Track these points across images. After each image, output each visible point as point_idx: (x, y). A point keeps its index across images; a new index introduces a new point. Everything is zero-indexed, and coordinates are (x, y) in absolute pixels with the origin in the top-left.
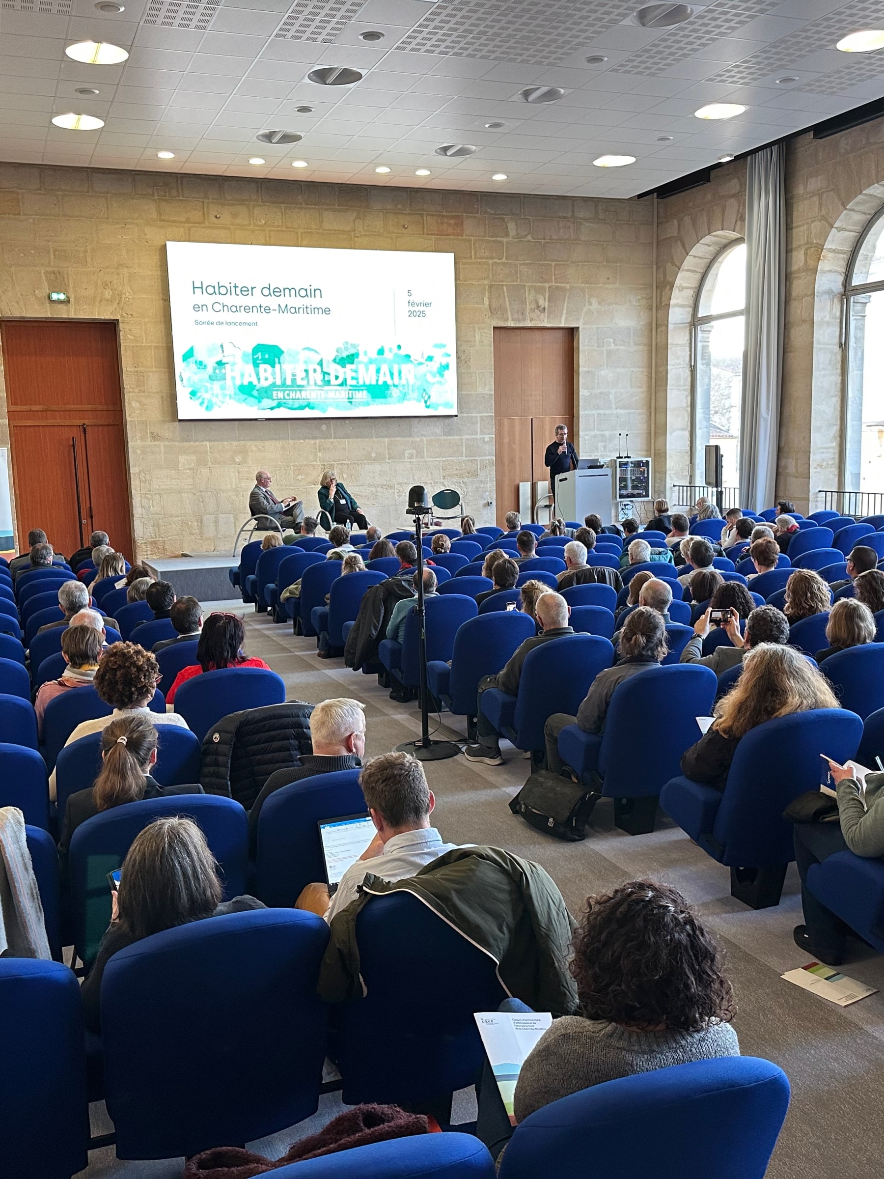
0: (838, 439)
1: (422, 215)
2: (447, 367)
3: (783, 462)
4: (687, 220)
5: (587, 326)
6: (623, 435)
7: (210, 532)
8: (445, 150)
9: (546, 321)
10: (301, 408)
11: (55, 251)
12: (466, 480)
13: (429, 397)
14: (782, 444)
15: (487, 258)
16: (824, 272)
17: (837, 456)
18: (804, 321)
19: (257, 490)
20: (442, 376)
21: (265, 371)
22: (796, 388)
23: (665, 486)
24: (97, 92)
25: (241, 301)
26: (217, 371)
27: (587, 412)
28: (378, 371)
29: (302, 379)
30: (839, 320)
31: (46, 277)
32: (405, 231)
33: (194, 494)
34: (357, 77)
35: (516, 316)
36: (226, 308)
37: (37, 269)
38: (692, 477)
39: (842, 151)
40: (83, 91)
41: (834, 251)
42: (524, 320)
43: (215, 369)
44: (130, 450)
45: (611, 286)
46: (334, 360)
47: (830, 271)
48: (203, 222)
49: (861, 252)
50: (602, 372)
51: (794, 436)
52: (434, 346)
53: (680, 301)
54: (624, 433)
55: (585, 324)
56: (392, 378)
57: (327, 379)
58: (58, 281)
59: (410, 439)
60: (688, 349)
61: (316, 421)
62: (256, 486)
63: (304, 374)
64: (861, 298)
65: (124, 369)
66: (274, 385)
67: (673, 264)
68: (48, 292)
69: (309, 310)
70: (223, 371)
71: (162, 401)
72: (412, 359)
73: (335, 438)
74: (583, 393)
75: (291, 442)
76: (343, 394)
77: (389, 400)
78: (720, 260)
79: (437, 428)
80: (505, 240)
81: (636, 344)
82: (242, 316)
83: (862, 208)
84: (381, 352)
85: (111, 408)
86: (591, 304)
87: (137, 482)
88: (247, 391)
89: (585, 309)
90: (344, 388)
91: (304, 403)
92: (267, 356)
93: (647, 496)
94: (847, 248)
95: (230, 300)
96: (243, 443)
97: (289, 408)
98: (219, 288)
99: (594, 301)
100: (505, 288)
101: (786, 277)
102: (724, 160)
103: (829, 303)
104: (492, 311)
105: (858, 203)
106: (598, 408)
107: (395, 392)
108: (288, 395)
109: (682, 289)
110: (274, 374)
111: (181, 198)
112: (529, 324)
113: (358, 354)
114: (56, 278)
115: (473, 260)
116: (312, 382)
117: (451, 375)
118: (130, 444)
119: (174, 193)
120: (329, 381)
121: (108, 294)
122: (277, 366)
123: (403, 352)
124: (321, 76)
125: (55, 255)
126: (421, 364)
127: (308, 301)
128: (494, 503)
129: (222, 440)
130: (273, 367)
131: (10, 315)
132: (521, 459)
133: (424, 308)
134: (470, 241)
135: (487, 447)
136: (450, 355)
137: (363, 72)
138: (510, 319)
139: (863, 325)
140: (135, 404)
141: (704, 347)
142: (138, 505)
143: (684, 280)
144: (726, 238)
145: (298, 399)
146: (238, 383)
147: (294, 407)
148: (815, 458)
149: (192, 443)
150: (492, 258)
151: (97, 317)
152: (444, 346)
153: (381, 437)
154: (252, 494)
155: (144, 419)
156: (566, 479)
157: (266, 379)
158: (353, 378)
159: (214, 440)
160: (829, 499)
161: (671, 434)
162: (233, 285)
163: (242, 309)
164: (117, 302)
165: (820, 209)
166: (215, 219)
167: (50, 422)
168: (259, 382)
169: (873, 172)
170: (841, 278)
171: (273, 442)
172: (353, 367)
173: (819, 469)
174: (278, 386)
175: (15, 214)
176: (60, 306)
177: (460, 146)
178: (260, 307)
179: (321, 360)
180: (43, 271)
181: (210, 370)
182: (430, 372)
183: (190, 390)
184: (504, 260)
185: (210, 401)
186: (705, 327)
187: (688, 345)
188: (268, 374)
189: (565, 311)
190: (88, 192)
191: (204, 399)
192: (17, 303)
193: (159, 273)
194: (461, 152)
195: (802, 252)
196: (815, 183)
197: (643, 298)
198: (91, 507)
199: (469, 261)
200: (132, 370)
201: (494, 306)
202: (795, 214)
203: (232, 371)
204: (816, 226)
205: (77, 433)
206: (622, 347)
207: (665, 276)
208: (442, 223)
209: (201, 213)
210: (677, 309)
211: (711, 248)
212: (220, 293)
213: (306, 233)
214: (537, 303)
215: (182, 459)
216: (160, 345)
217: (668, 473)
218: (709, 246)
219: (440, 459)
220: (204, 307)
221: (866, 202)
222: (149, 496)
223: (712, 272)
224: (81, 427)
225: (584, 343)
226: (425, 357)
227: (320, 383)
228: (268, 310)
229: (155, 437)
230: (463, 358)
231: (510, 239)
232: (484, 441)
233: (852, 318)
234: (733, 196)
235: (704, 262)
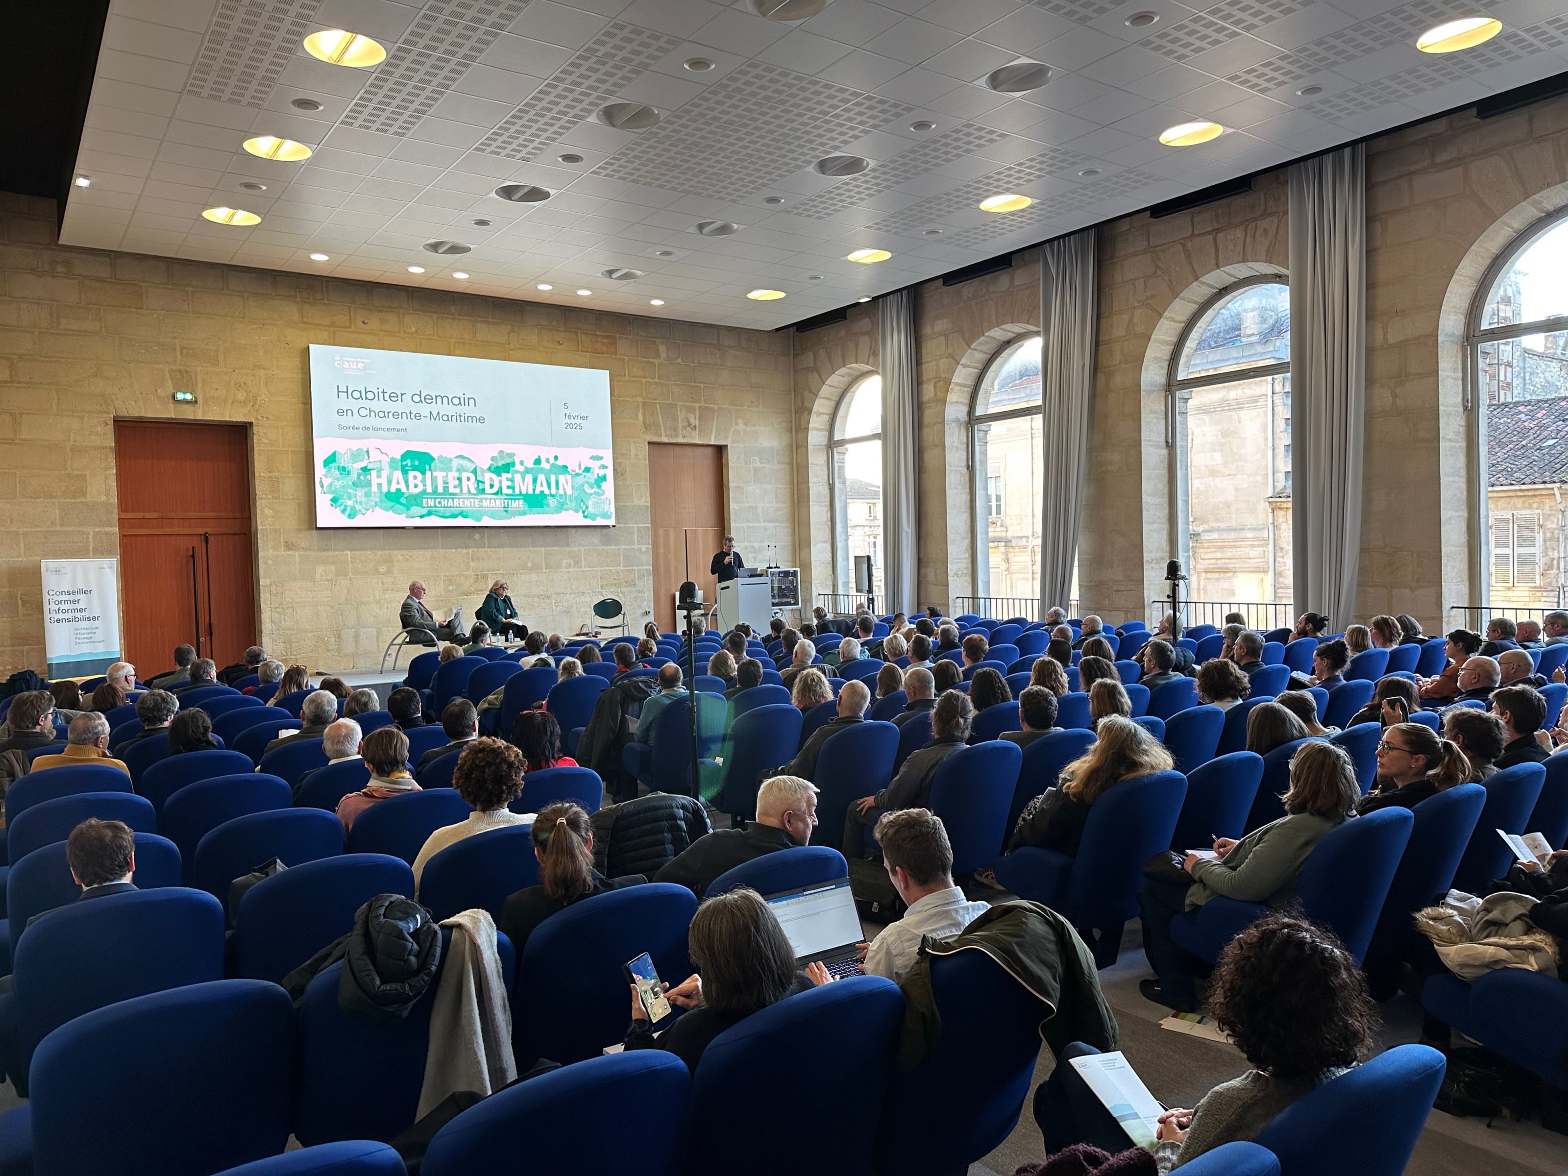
0: (970, 551)
1: (576, 333)
2: (604, 478)
3: (923, 571)
4: (822, 353)
5: (735, 445)
6: (772, 547)
7: (349, 648)
8: (610, 273)
9: (697, 437)
10: (454, 516)
11: (182, 349)
12: (624, 589)
13: (587, 507)
14: (922, 556)
15: (640, 377)
16: (953, 403)
17: (970, 566)
18: (937, 446)
19: (410, 601)
20: (599, 487)
21: (415, 478)
22: (932, 507)
23: (811, 595)
24: (264, 188)
25: (390, 406)
26: (362, 477)
27: (737, 525)
28: (535, 481)
29: (455, 487)
30: (965, 446)
31: (171, 375)
32: (560, 347)
33: (332, 607)
34: (545, 195)
35: (669, 433)
36: (372, 413)
37: (161, 366)
38: (835, 586)
39: (965, 298)
40: (248, 186)
41: (959, 385)
42: (677, 436)
43: (359, 475)
44: (261, 561)
45: (755, 409)
46: (489, 469)
47: (957, 402)
48: (350, 327)
49: (983, 386)
50: (750, 488)
51: (932, 549)
52: (591, 458)
53: (817, 425)
54: (772, 545)
55: (733, 442)
56: (549, 488)
57: (481, 487)
58: (184, 380)
59: (568, 549)
60: (826, 469)
61: (468, 530)
62: (409, 597)
63: (457, 482)
64: (983, 426)
65: (257, 474)
66: (424, 492)
67: (811, 392)
68: (172, 391)
69: (462, 418)
70: (369, 477)
71: (299, 508)
72: (569, 470)
73: (489, 547)
74: (734, 506)
75: (442, 551)
76: (499, 503)
77: (546, 509)
78: (852, 390)
79: (595, 538)
80: (656, 361)
81: (779, 463)
82: (390, 422)
83: (983, 348)
84: (538, 461)
85: (238, 515)
86: (737, 424)
87: (268, 595)
88: (394, 498)
89: (732, 430)
90: (499, 496)
91: (456, 511)
92: (417, 463)
93: (796, 603)
94: (971, 382)
95: (377, 406)
96: (387, 552)
97: (441, 517)
98: (366, 393)
99: (740, 421)
100: (658, 406)
101: (918, 407)
102: (862, 301)
103: (956, 430)
104: (646, 426)
105: (980, 344)
106: (748, 521)
107: (552, 502)
108: (440, 503)
109: (820, 414)
110: (424, 481)
111: (325, 301)
112: (681, 440)
113: (514, 464)
114: (183, 377)
115: (627, 378)
116: (465, 490)
117: (609, 487)
118: (261, 554)
119: (318, 296)
120: (484, 490)
121: (241, 396)
122: (428, 473)
123: (560, 463)
124: (508, 192)
125: (182, 353)
126: (578, 474)
127: (460, 409)
128: (652, 613)
129: (366, 549)
130: (423, 473)
131: (126, 414)
132: (676, 569)
133: (581, 421)
134: (623, 360)
135: (644, 557)
136: (607, 467)
137: (552, 192)
138: (663, 434)
139: (986, 451)
140: (267, 511)
141: (840, 467)
142: (268, 620)
143: (821, 407)
144: (858, 370)
145: (451, 507)
146: (385, 489)
147: (446, 515)
148: (952, 568)
149: (331, 553)
150: (645, 377)
151: (228, 419)
152: (601, 458)
153: (538, 546)
154: (404, 605)
155: (278, 527)
156: (728, 587)
157: (416, 486)
158: (508, 487)
159: (357, 550)
160: (966, 604)
161: (815, 545)
162: (381, 390)
163: (390, 415)
164: (252, 403)
165: (947, 347)
166: (363, 325)
167: (167, 531)
168: (408, 489)
169: (994, 318)
170: (965, 409)
171: (422, 552)
172: (509, 476)
173: (956, 578)
174: (429, 494)
175: (136, 308)
176: (186, 407)
177: (627, 270)
178: (410, 413)
179: (475, 469)
180: (167, 369)
181: (354, 476)
182: (588, 483)
183: (332, 496)
184: (656, 380)
185: (353, 508)
186: (840, 449)
187: (826, 465)
188: (418, 482)
189: (714, 430)
190: (222, 289)
191: (346, 506)
192: (136, 402)
193: (300, 376)
194: (627, 276)
195: (932, 385)
196: (941, 325)
197: (783, 421)
198: (210, 624)
199: (623, 379)
200: (267, 475)
201: (647, 422)
202: (924, 351)
203: (379, 477)
204: (944, 362)
205: (196, 542)
206: (767, 466)
207: (803, 403)
208: (596, 342)
209: (347, 317)
210: (815, 432)
211: (845, 379)
212: (366, 398)
213: (459, 342)
214: (688, 421)
215: (320, 570)
216: (299, 449)
217: (813, 582)
218: (843, 377)
219: (599, 568)
220: (349, 412)
221: (987, 343)
222: (280, 610)
223: (846, 400)
224: (203, 537)
225: (733, 460)
226: (583, 468)
227: (473, 491)
228: (418, 416)
229: (289, 546)
230: (619, 470)
231: (662, 360)
232: (641, 552)
233: (977, 444)
234: (866, 333)
235: (838, 391)
